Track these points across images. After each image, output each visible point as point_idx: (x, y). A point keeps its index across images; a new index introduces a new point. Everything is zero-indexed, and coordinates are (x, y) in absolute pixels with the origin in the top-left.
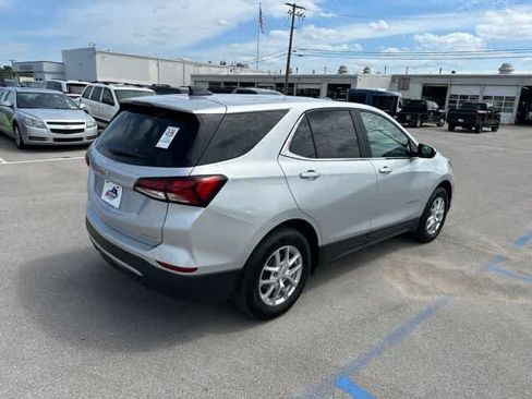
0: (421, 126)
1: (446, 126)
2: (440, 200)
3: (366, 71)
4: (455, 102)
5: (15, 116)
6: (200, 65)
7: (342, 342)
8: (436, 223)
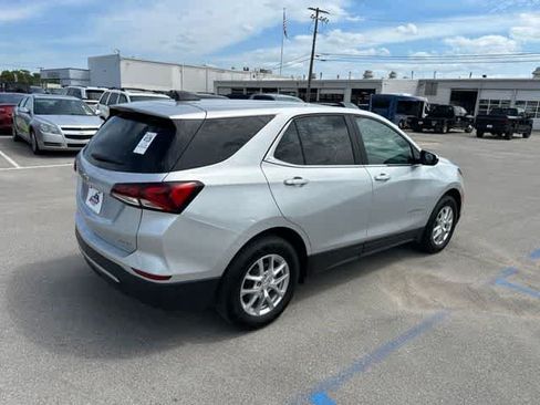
0: (448, 132)
1: (474, 132)
2: (447, 209)
3: (392, 75)
4: (486, 107)
5: (31, 122)
6: (223, 71)
7: (324, 355)
8: (444, 233)
